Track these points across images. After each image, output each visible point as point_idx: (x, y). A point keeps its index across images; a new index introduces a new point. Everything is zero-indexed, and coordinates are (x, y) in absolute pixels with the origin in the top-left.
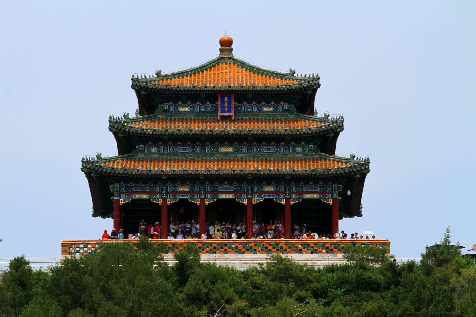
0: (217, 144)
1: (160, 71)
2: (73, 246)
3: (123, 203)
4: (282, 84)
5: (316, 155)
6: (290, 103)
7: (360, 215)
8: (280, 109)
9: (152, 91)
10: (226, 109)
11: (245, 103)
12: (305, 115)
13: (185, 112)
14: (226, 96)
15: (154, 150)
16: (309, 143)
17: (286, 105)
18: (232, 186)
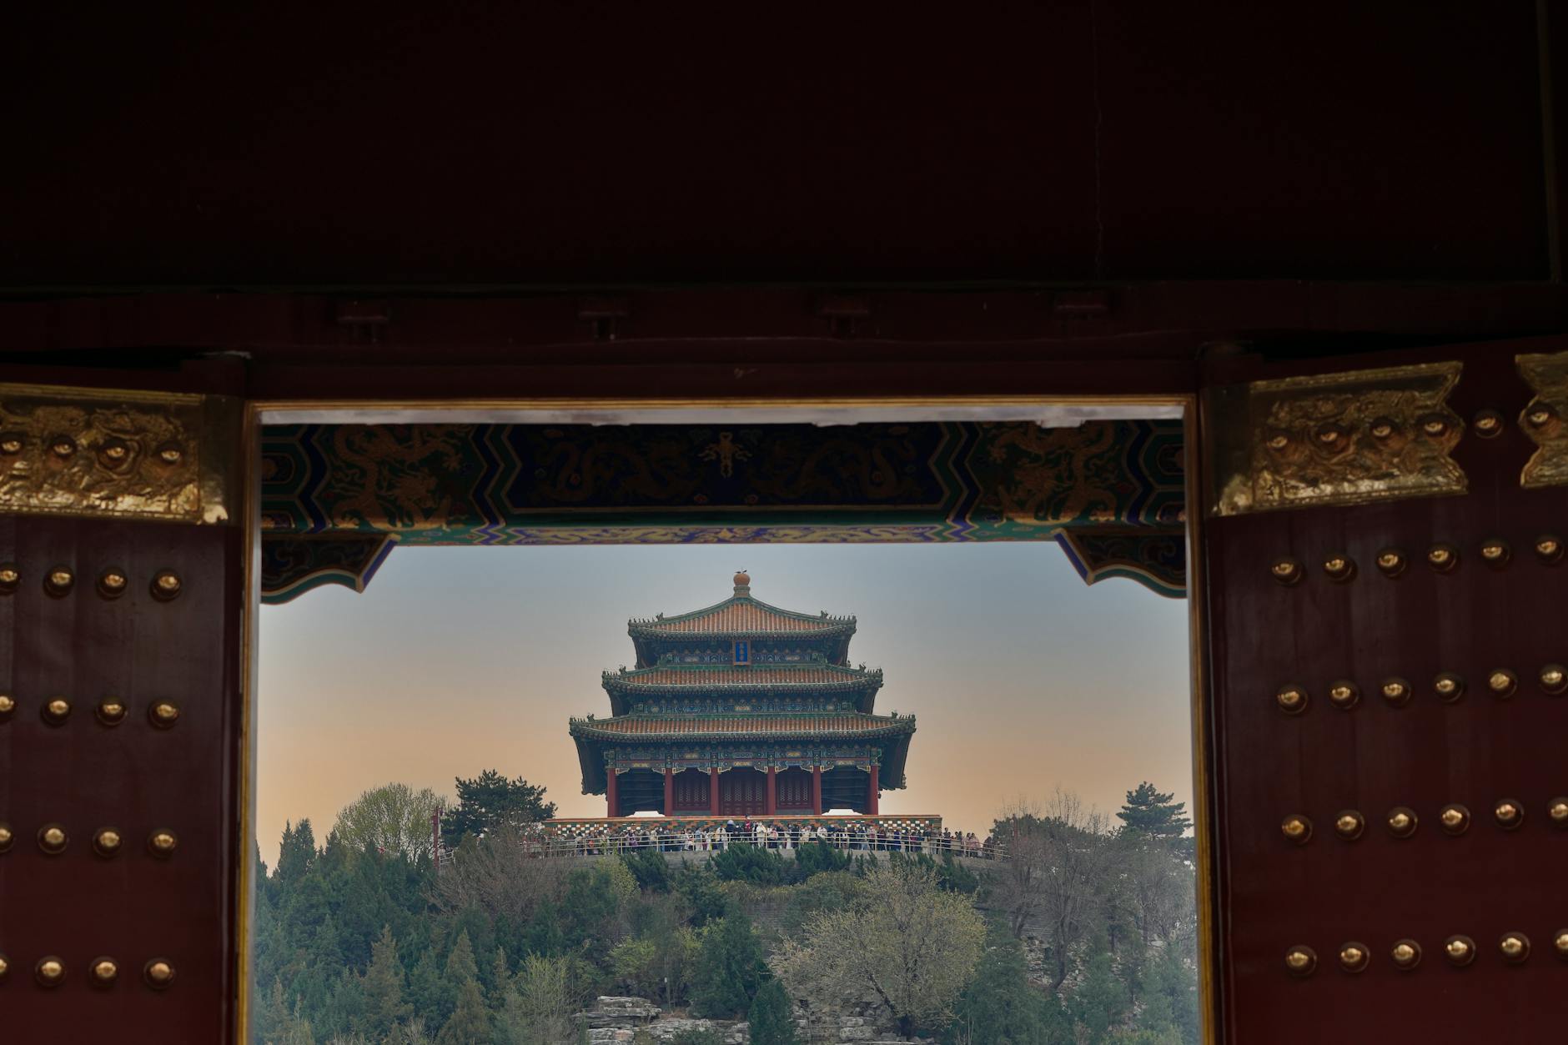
0: (731, 701)
1: (662, 614)
2: (559, 826)
3: (619, 773)
4: (813, 630)
5: (851, 715)
6: (820, 651)
7: (903, 787)
8: (807, 658)
9: (652, 638)
10: (742, 658)
11: (764, 651)
12: (836, 667)
13: (693, 663)
14: (741, 643)
15: (655, 709)
16: (843, 699)
17: (815, 653)
18: (750, 751)
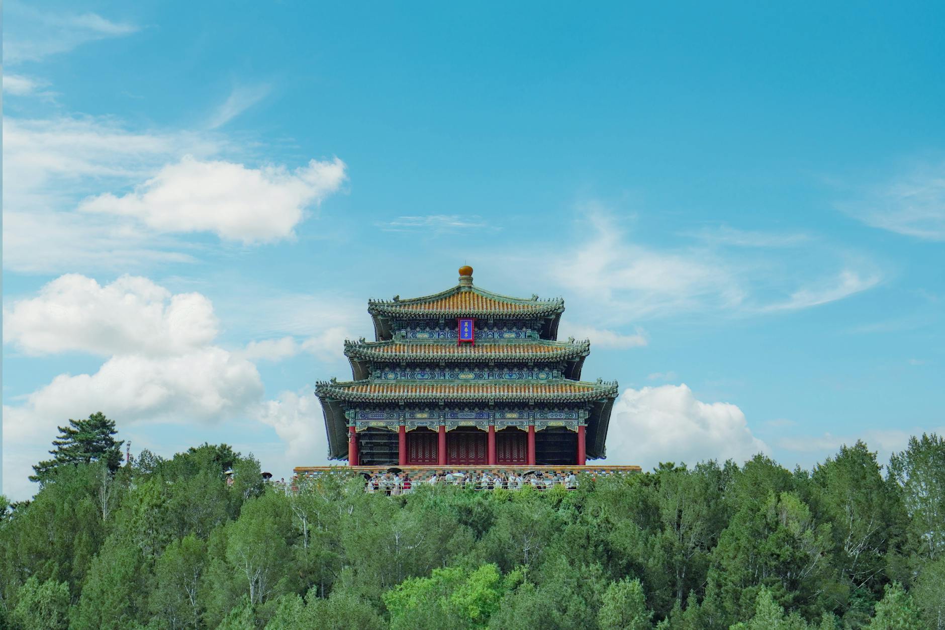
0: (457, 370)
1: (398, 297)
2: (307, 473)
3: (358, 430)
5: (561, 381)
6: (533, 329)
7: (603, 456)
8: (522, 335)
9: (389, 316)
11: (486, 329)
12: (548, 341)
13: (423, 339)
14: (466, 322)
15: (391, 376)
16: (553, 369)
17: (529, 332)
18: (473, 412)
